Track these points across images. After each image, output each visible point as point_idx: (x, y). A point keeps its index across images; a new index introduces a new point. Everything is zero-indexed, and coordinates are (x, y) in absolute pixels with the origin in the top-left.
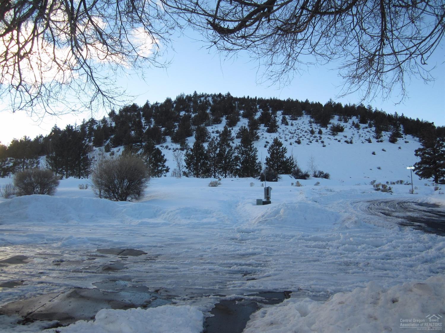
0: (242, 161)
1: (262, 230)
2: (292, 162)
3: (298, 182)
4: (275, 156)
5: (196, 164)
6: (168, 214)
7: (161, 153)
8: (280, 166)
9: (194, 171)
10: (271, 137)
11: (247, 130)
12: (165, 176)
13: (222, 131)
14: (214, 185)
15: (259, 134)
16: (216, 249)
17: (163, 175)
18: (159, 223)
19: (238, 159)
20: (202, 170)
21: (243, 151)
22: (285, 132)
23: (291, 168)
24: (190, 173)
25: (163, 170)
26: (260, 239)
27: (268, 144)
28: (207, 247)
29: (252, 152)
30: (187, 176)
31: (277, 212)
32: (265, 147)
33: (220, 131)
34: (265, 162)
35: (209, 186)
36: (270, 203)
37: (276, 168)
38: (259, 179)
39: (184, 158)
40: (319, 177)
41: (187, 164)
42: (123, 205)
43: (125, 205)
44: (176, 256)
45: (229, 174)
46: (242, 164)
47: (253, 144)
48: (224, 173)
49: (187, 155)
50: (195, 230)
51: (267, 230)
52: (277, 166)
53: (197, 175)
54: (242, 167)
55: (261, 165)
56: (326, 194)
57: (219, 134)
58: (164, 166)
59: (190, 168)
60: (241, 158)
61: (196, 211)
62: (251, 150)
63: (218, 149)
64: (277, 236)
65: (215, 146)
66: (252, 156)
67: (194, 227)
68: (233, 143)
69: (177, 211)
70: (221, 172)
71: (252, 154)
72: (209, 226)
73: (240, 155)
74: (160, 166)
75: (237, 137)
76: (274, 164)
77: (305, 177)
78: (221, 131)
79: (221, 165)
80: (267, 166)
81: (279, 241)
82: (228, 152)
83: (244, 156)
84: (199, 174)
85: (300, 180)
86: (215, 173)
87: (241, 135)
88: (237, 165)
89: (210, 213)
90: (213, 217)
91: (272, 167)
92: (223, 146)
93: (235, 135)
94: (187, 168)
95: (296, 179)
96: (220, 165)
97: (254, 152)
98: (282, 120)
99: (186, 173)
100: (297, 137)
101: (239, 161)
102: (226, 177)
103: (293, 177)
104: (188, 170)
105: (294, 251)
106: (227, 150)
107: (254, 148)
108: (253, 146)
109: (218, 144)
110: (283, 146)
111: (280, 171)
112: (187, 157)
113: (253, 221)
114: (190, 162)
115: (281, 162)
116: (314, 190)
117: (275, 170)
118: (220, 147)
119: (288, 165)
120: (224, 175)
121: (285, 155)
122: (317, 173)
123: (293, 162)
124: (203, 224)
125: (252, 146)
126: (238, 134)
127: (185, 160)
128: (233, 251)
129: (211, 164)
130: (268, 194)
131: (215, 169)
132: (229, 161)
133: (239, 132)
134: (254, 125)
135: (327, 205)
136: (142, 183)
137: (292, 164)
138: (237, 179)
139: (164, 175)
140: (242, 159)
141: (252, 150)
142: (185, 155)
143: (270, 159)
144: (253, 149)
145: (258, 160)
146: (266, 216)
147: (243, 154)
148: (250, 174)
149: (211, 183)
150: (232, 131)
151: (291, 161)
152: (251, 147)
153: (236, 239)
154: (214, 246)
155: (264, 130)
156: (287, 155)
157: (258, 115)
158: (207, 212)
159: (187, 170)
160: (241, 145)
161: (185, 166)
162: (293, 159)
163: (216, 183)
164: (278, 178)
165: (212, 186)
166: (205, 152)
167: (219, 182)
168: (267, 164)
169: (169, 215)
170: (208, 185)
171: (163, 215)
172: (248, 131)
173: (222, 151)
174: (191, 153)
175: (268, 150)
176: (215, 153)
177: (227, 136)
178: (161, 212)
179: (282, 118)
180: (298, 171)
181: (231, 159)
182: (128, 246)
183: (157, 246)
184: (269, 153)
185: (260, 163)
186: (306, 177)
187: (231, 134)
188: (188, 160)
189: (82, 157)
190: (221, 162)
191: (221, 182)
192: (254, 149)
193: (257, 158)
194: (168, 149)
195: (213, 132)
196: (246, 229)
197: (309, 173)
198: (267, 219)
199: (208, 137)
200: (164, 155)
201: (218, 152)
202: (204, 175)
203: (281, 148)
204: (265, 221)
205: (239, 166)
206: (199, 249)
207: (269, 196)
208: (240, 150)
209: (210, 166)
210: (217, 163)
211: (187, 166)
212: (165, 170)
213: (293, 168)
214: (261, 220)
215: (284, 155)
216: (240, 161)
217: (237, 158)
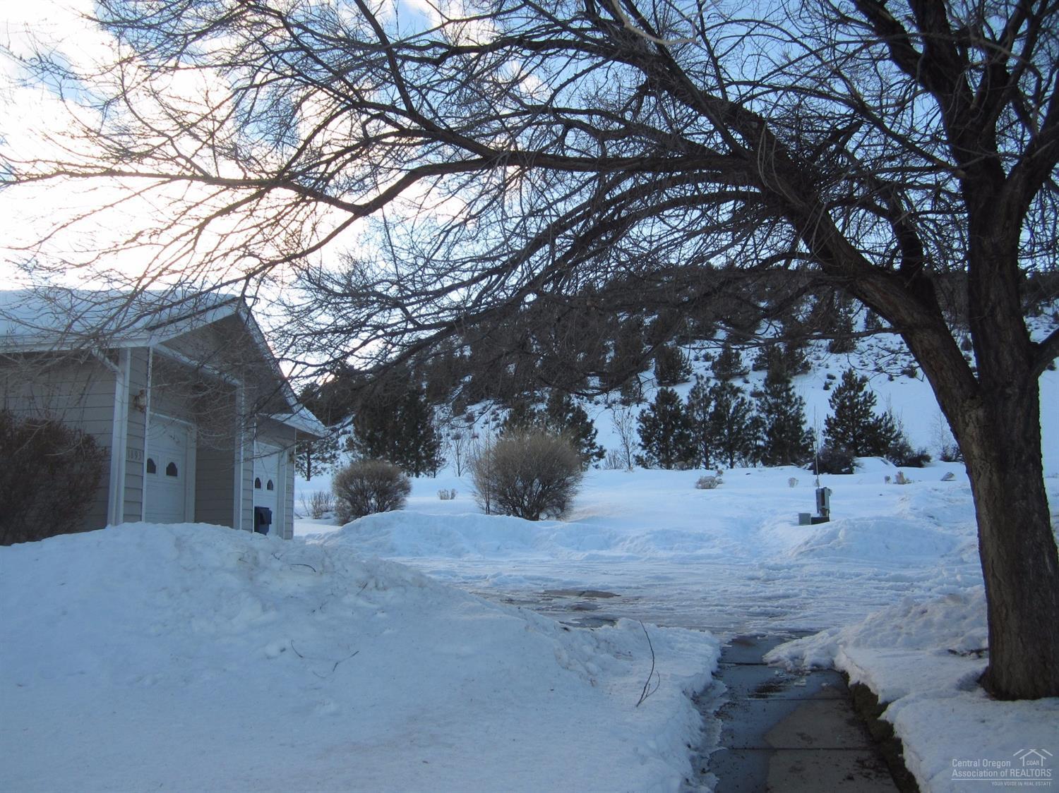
0: (770, 429)
1: (803, 566)
2: (889, 425)
3: (901, 474)
4: (848, 413)
5: (663, 439)
6: (632, 542)
7: (586, 416)
8: (861, 436)
9: (659, 454)
10: (838, 364)
11: (780, 349)
12: (597, 467)
13: (719, 355)
14: (707, 484)
15: (809, 359)
16: (726, 591)
17: (591, 466)
18: (622, 557)
19: (760, 424)
20: (678, 450)
21: (769, 404)
22: (875, 350)
23: (890, 439)
24: (652, 458)
25: (592, 455)
26: (799, 578)
27: (834, 381)
28: (711, 588)
29: (792, 407)
30: (645, 466)
31: (833, 536)
32: (826, 388)
33: (713, 354)
34: (825, 427)
35: (697, 488)
36: (827, 520)
37: (852, 443)
38: (809, 469)
39: (635, 425)
40: (955, 461)
41: (644, 438)
42: (549, 528)
43: (553, 527)
44: (666, 599)
45: (739, 459)
46: (769, 434)
47: (793, 387)
48: (727, 457)
49: (643, 419)
50: (685, 566)
51: (813, 566)
52: (854, 437)
53: (667, 463)
54: (769, 442)
55: (814, 435)
56: (963, 500)
57: (710, 363)
58: (592, 446)
59: (650, 448)
60: (767, 422)
61: (683, 536)
62: (788, 401)
63: (713, 403)
64: (828, 575)
65: (705, 396)
66: (793, 417)
67: (683, 562)
68: (747, 382)
69: (649, 536)
70: (721, 454)
71: (791, 411)
72: (709, 561)
73: (763, 415)
74: (585, 446)
75: (756, 368)
76: (845, 432)
77: (919, 460)
78: (716, 355)
79: (721, 439)
80: (830, 438)
81: (830, 581)
82: (736, 410)
83: (772, 416)
84: (672, 462)
85: (904, 470)
86: (708, 457)
87: (766, 361)
88: (759, 438)
89: (708, 540)
90: (713, 547)
91: (843, 440)
92: (722, 396)
93: (751, 364)
94: (644, 448)
95: (898, 466)
96: (719, 440)
97: (796, 407)
98: (866, 321)
99: (642, 460)
100: (905, 360)
101: (761, 429)
102: (732, 465)
103: (889, 462)
104: (645, 452)
105: (852, 594)
106: (733, 404)
107: (797, 396)
108: (794, 394)
109: (712, 391)
110: (865, 390)
111: (861, 449)
112: (644, 423)
113: (790, 553)
114: (651, 435)
115: (864, 428)
116: (937, 493)
117: (849, 446)
118: (715, 399)
119: (880, 433)
120: (729, 460)
121: (873, 409)
122: (949, 453)
123: (893, 426)
124: (698, 558)
125: (791, 393)
126: (756, 360)
127: (639, 431)
128: (753, 593)
129: (697, 437)
130: (823, 504)
131: (706, 448)
132: (740, 428)
133: (760, 356)
134: (797, 337)
135: (956, 525)
136: (568, 485)
137: (891, 430)
138: (759, 471)
139: (595, 464)
140: (769, 423)
141: (791, 402)
142: (639, 420)
143: (835, 420)
144: (793, 400)
145: (806, 425)
146: (812, 542)
147: (769, 412)
148: (789, 458)
149: (700, 482)
150: (743, 354)
151: (886, 424)
152: (788, 395)
153: (759, 579)
154: (722, 588)
155: (821, 346)
156: (877, 410)
157: (805, 310)
158: (702, 539)
159: (643, 454)
160: (766, 391)
161: (640, 445)
162: (891, 418)
163: (712, 481)
164: (854, 465)
165: (704, 488)
166: (684, 412)
167: (718, 478)
168: (829, 432)
169: (635, 543)
170: (693, 485)
171: (621, 544)
172: (782, 350)
173: (722, 406)
174: (652, 415)
175: (830, 401)
176: (705, 413)
177: (730, 365)
178: (618, 538)
179: (865, 315)
180: (905, 447)
181: (743, 423)
182: (587, 586)
183: (630, 588)
184: (832, 407)
185: (811, 431)
186: (923, 463)
187: (739, 362)
188: (645, 431)
189: (422, 432)
190: (721, 431)
191: (723, 478)
192: (796, 400)
193: (803, 420)
194: (593, 402)
195: (697, 359)
196: (776, 564)
197: (930, 453)
198: (815, 547)
199: (685, 372)
200: (592, 421)
201: (711, 409)
202: (682, 462)
203: (861, 394)
204: (810, 551)
205: (763, 440)
206: (698, 591)
207: (826, 507)
208: (763, 404)
209: (696, 440)
210: (711, 434)
211: (643, 443)
212: (596, 454)
213: (892, 439)
214: (803, 550)
215: (868, 410)
216: (765, 428)
217: (756, 422)
